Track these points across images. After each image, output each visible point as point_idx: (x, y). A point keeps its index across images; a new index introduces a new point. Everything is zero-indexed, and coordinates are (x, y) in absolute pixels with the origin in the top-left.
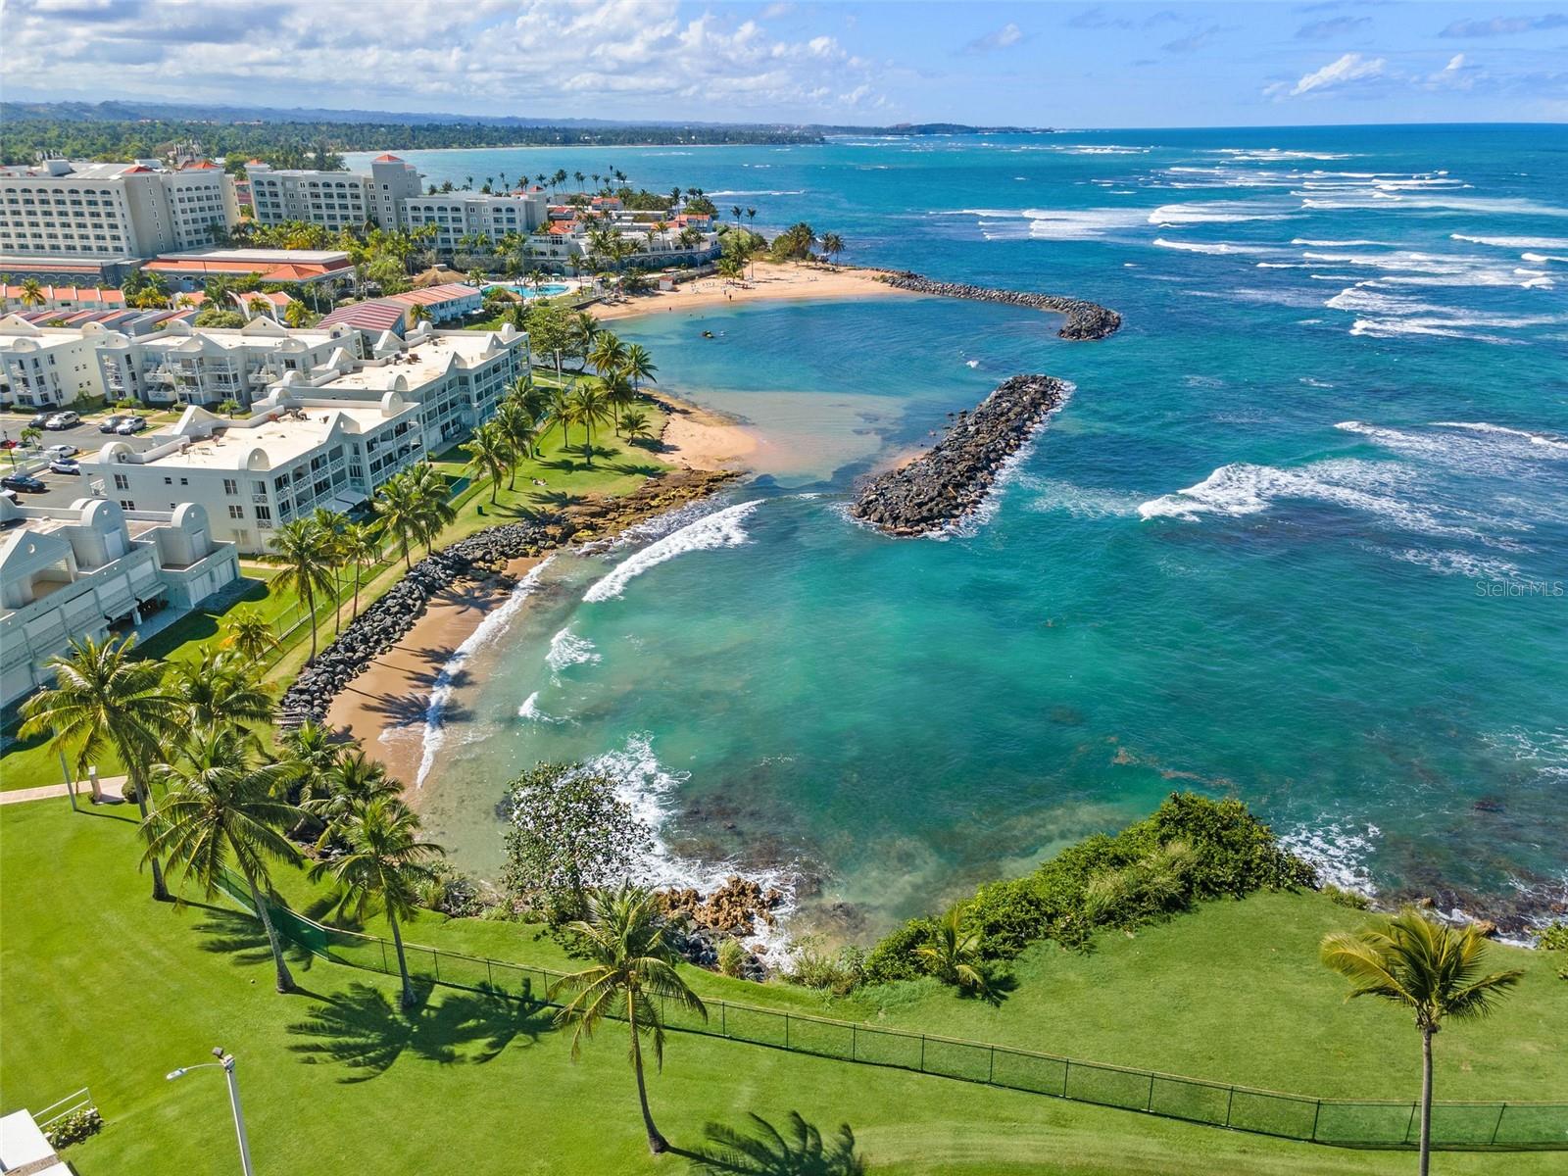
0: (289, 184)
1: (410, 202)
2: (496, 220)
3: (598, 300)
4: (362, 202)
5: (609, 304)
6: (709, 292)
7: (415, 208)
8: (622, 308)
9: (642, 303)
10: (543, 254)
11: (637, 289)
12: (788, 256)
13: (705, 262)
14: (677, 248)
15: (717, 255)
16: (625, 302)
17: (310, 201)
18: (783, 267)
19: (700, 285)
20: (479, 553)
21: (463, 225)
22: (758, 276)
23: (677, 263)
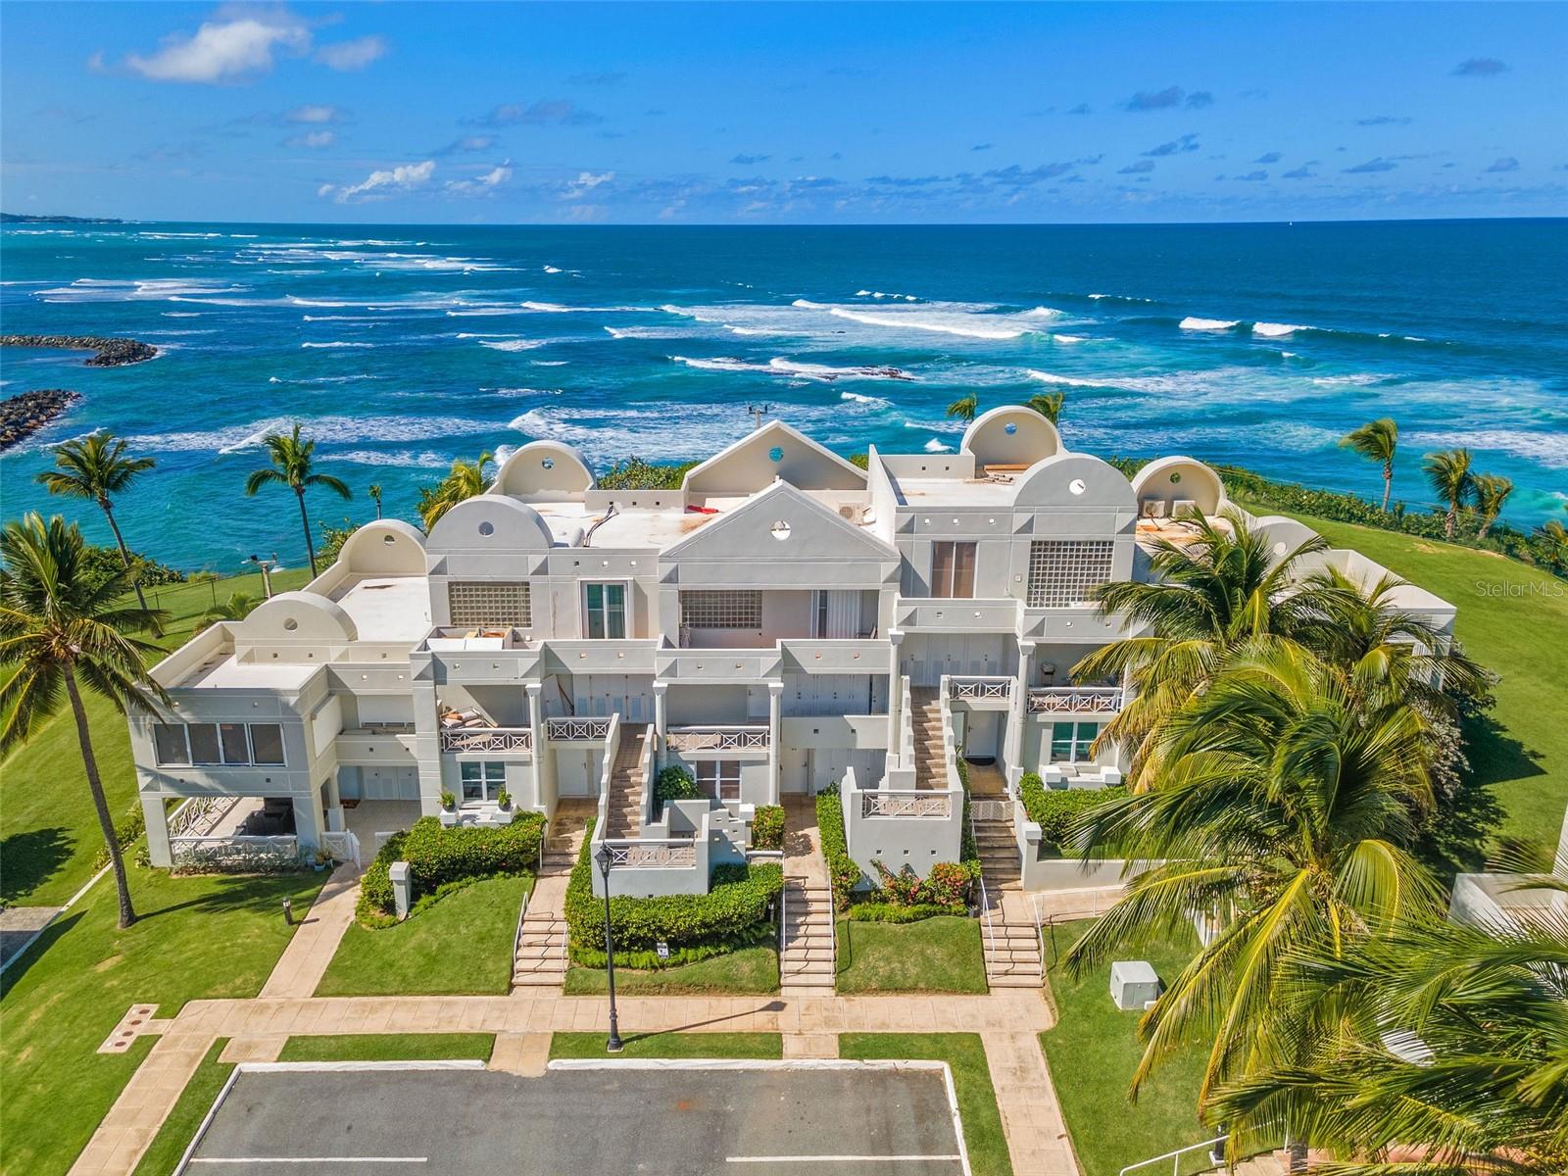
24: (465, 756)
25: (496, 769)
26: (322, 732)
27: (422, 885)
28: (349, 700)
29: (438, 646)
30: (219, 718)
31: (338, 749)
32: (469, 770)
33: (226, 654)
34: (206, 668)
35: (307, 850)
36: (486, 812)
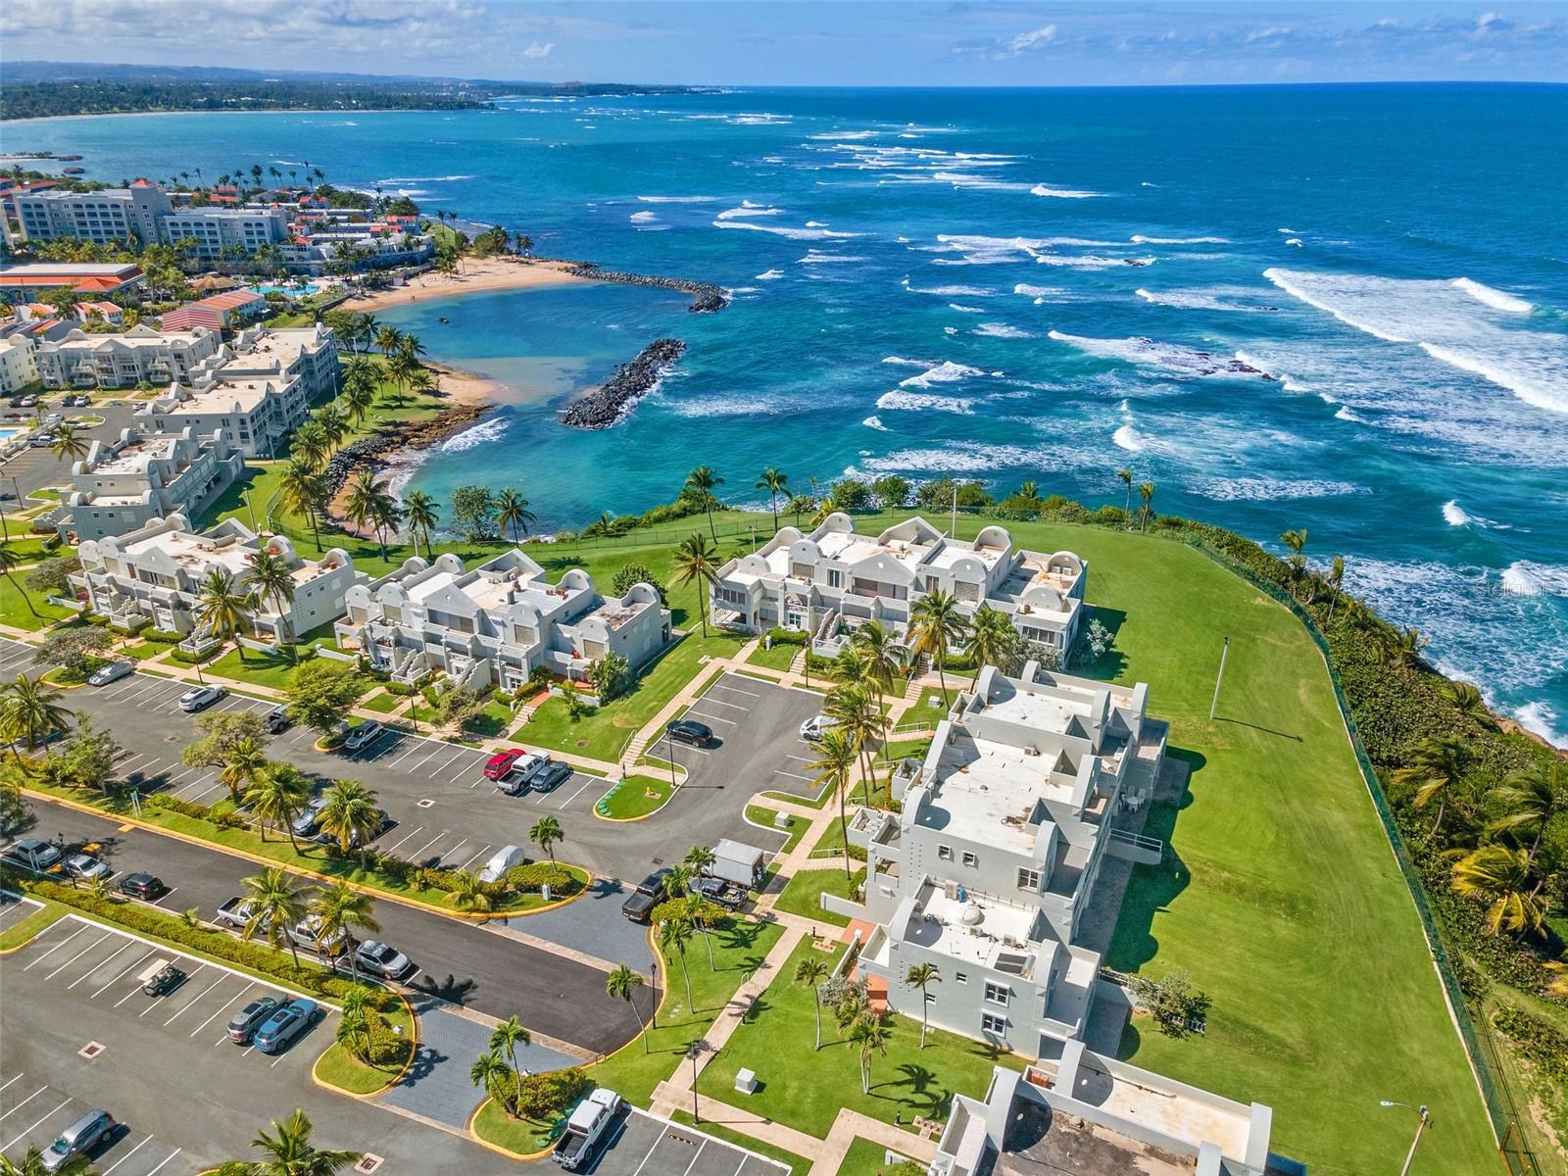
0: (53, 206)
1: (168, 219)
2: (248, 233)
3: (350, 296)
4: (124, 219)
5: (358, 299)
6: (431, 285)
7: (172, 224)
8: (368, 302)
9: (383, 297)
10: (292, 259)
11: (377, 285)
12: (488, 252)
13: (424, 261)
14: (401, 250)
15: (431, 253)
16: (370, 297)
17: (75, 220)
18: (486, 261)
19: (425, 279)
20: (362, 451)
21: (219, 237)
22: (469, 270)
23: (401, 262)
24: (790, 612)
25: (798, 617)
26: (756, 598)
27: (774, 643)
28: (765, 590)
29: (788, 580)
30: (731, 589)
31: (760, 603)
32: (792, 616)
33: (735, 568)
34: (730, 572)
35: (748, 629)
36: (794, 628)
